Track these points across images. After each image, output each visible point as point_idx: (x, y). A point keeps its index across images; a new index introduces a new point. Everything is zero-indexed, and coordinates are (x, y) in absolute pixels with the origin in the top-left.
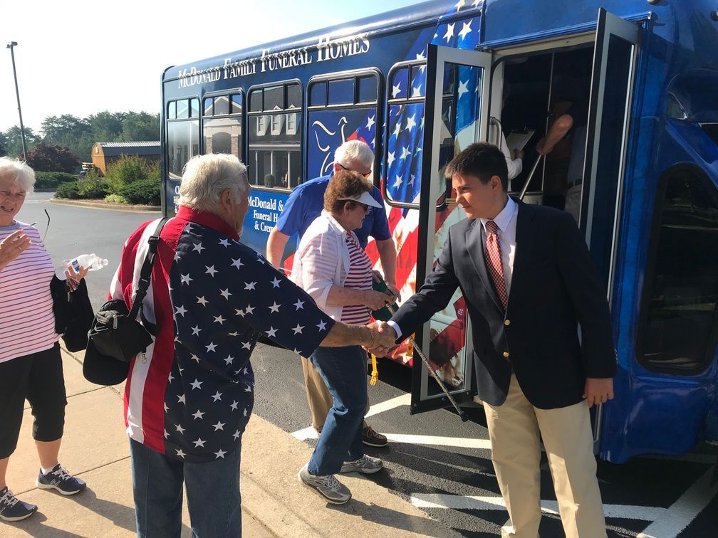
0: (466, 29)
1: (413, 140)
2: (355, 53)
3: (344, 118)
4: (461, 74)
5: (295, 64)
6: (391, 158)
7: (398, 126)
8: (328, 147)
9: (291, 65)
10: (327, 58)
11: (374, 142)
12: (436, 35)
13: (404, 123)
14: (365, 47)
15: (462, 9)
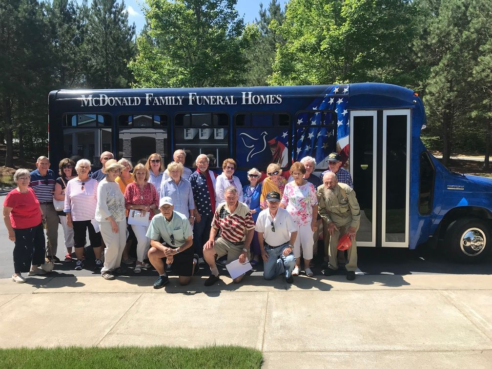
0: (340, 101)
1: (313, 142)
2: (271, 103)
3: (266, 133)
4: (338, 118)
5: (222, 103)
6: (299, 150)
7: (303, 137)
8: (253, 146)
9: (218, 103)
10: (250, 103)
11: (287, 143)
12: (324, 101)
13: (307, 135)
14: (279, 101)
15: (337, 93)
